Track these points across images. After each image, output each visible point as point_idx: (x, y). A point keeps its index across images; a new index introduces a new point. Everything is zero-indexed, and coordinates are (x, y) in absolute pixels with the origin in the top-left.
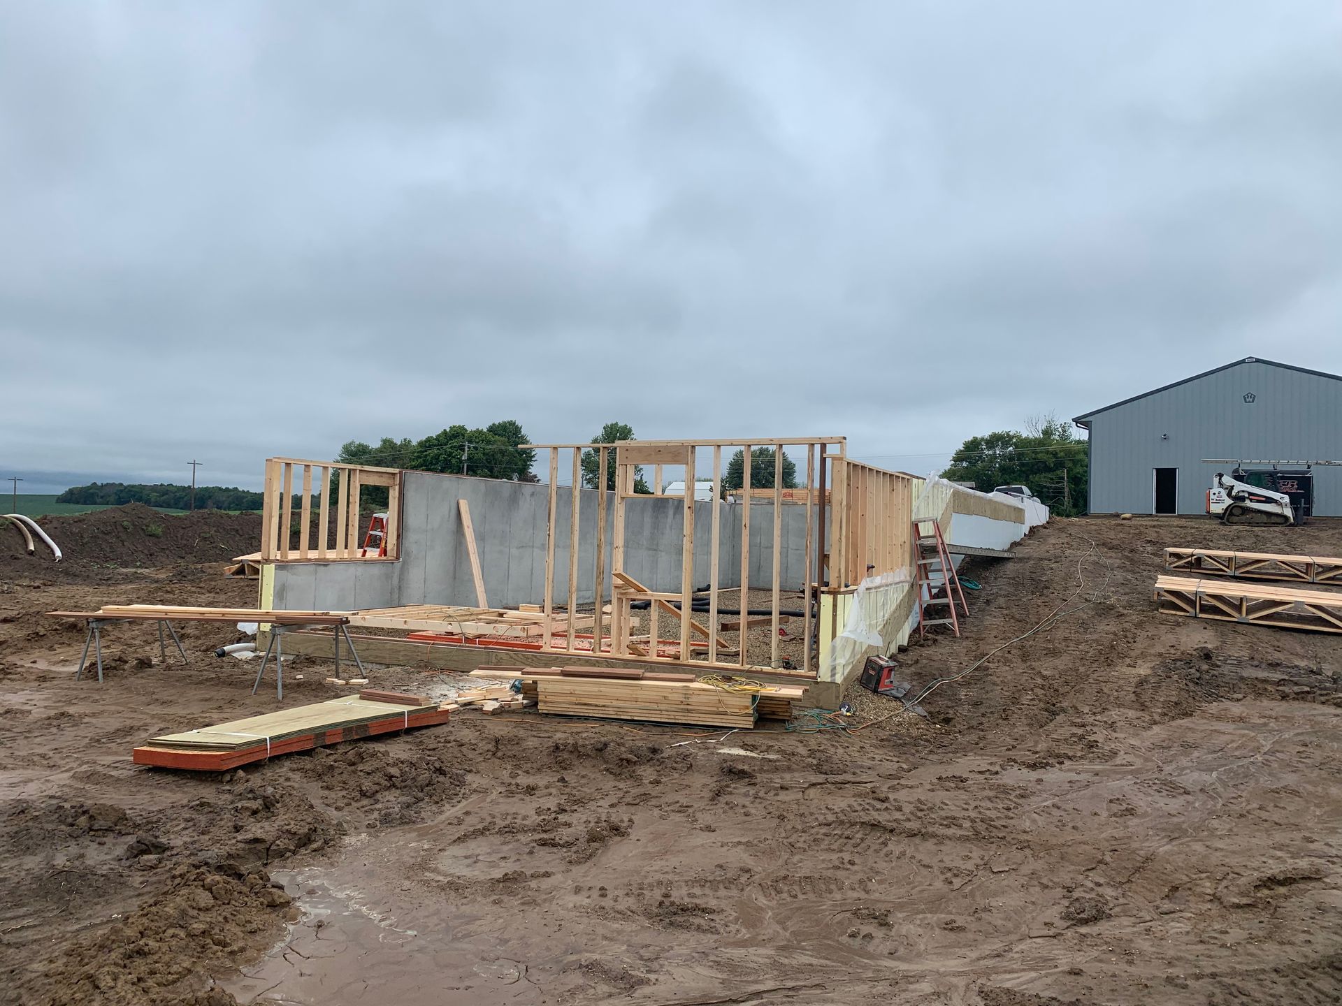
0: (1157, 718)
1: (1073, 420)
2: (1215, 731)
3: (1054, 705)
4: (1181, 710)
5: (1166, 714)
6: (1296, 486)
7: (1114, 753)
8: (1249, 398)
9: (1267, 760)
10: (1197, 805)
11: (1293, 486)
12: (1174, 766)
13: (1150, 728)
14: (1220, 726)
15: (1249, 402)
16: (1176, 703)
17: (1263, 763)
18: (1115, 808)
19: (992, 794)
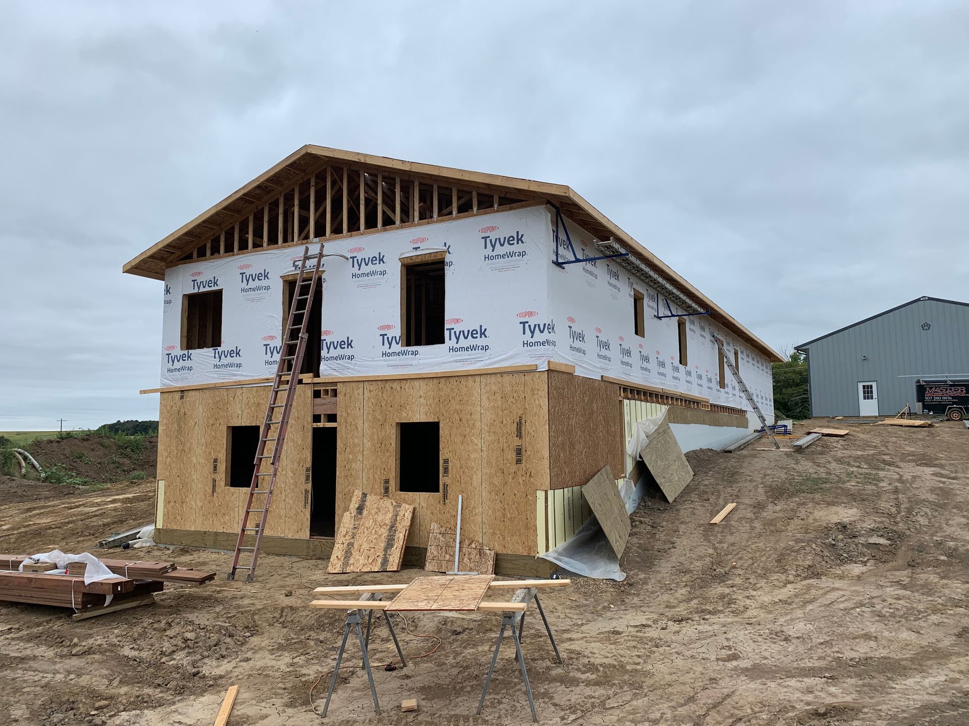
0: (791, 578)
1: (795, 348)
2: (833, 588)
3: (715, 570)
4: (814, 573)
5: (798, 575)
6: (964, 391)
7: (746, 608)
8: (926, 326)
9: (863, 612)
10: (790, 650)
11: (962, 391)
12: (788, 617)
13: (785, 586)
14: (838, 584)
15: (926, 330)
16: (809, 566)
17: (859, 614)
18: (724, 653)
19: (634, 644)
